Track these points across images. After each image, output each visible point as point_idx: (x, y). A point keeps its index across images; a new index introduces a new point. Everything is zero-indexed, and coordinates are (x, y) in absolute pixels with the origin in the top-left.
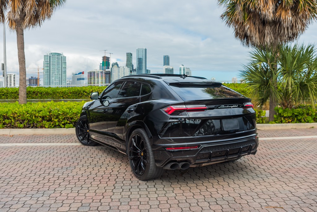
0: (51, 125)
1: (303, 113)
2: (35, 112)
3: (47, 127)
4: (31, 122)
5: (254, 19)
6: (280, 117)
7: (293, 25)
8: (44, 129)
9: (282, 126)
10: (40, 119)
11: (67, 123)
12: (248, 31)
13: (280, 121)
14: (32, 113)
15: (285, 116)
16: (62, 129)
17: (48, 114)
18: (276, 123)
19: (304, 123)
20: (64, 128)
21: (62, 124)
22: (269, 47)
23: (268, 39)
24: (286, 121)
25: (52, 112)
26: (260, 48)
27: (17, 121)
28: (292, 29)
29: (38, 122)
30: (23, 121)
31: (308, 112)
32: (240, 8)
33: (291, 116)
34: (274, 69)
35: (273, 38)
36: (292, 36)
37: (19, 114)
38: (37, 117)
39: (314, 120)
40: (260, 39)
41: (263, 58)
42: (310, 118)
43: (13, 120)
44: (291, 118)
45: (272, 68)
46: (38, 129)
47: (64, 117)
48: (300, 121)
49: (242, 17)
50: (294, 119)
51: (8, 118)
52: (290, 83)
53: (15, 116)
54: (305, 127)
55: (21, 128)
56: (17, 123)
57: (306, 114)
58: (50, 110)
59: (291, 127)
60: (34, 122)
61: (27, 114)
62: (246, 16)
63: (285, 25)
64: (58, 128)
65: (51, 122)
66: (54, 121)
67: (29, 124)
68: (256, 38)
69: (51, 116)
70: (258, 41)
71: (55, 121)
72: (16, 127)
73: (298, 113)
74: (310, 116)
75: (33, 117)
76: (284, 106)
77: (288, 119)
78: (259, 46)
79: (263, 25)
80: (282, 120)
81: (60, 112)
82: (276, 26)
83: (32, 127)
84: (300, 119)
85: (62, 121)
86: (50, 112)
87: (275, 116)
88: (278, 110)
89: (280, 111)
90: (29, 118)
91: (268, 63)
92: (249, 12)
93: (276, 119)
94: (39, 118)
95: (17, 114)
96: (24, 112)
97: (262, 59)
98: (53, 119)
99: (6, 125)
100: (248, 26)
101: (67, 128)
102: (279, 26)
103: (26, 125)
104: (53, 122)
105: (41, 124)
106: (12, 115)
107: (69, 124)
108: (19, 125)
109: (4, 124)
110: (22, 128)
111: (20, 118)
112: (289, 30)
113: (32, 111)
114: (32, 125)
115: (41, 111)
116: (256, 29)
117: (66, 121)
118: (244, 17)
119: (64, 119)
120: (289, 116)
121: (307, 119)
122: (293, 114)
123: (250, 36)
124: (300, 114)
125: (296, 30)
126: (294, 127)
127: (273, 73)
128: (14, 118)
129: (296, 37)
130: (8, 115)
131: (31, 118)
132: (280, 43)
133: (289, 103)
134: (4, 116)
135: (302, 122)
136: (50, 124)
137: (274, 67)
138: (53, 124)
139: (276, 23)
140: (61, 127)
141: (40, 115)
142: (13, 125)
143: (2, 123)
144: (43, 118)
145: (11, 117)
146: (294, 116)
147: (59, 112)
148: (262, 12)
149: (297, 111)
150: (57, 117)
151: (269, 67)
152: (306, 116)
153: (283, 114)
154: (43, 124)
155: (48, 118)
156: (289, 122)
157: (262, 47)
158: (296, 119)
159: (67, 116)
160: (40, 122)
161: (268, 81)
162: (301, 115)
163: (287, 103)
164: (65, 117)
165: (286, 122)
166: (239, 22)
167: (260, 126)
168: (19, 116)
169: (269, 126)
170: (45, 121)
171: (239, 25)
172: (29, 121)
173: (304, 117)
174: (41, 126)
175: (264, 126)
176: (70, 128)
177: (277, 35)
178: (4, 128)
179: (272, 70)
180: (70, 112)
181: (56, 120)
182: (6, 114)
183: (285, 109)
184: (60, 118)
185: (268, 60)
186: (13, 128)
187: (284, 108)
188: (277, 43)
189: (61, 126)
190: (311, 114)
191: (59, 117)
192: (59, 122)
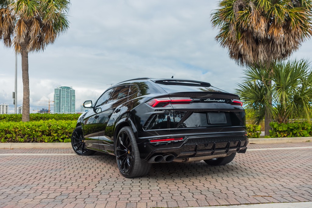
0: (50, 140)
1: (298, 127)
2: (35, 127)
3: (46, 141)
4: (31, 137)
5: (247, 38)
6: (276, 132)
7: (285, 43)
8: (43, 143)
9: (277, 140)
10: (40, 134)
11: (65, 138)
12: (242, 49)
13: (276, 136)
14: (32, 128)
15: (280, 130)
16: (61, 143)
17: (47, 129)
18: (272, 137)
19: (299, 137)
20: (62, 142)
21: (61, 138)
22: (263, 65)
23: (261, 57)
24: (282, 135)
25: (51, 126)
26: (254, 67)
27: (18, 135)
28: (285, 46)
29: (38, 136)
30: (24, 135)
31: (303, 126)
32: (233, 28)
33: (286, 131)
34: (268, 86)
35: (266, 56)
36: (285, 53)
37: (19, 129)
38: (37, 132)
39: (310, 134)
40: (254, 57)
41: (257, 75)
42: (305, 132)
43: (14, 134)
44: (287, 132)
45: (266, 84)
46: (38, 143)
47: (62, 132)
48: (295, 135)
49: (236, 36)
50: (290, 134)
51: (10, 133)
52: (284, 98)
53: (16, 131)
54: (301, 141)
55: (21, 142)
56: (18, 137)
57: (301, 128)
58: (49, 125)
59: (287, 141)
60: (35, 137)
61: (28, 129)
62: (239, 35)
63: (278, 42)
64: (57, 142)
65: (50, 137)
66: (53, 136)
67: (29, 139)
68: (250, 56)
69: (50, 130)
70: (252, 59)
72: (17, 142)
73: (293, 127)
74: (306, 130)
75: (33, 131)
76: (279, 122)
77: (284, 134)
78: (254, 64)
79: (257, 44)
80: (277, 135)
82: (269, 44)
83: (32, 142)
84: (296, 133)
85: (61, 136)
86: (49, 127)
87: (270, 131)
88: (273, 126)
89: (276, 126)
90: (30, 133)
91: (263, 80)
92: (243, 31)
93: (272, 134)
94: (39, 132)
95: (18, 128)
96: (25, 126)
97: (257, 77)
98: (52, 134)
99: (7, 140)
100: (242, 45)
101: (66, 142)
102: (272, 45)
103: (26, 139)
104: (52, 136)
105: (40, 139)
106: (13, 130)
107: (68, 138)
108: (19, 139)
109: (6, 138)
110: (23, 142)
111: (21, 132)
112: (282, 47)
113: (32, 126)
114: (32, 140)
115: (41, 125)
116: (249, 48)
117: (65, 136)
118: (238, 36)
119: (63, 134)
120: (284, 130)
121: (302, 133)
122: (288, 128)
123: (244, 55)
124: (295, 128)
125: (289, 47)
126: (290, 141)
127: (267, 90)
128: (15, 132)
129: (290, 55)
130: (9, 129)
131: (31, 132)
132: (273, 61)
133: (284, 118)
134: (5, 131)
135: (298, 137)
137: (268, 84)
138: (52, 139)
139: (269, 42)
140: (60, 142)
141: (40, 130)
142: (14, 140)
143: (4, 138)
144: (43, 132)
145: (13, 131)
146: (289, 130)
147: (58, 127)
148: (254, 30)
149: (292, 126)
150: (56, 132)
151: (263, 85)
152: (302, 130)
153: (278, 128)
154: (43, 138)
155: (48, 132)
156: (284, 137)
157: (256, 66)
158: (291, 133)
159: (65, 131)
160: (40, 136)
161: (262, 97)
162: (297, 129)
163: (282, 118)
164: (63, 132)
165: (281, 137)
166: (233, 41)
167: (255, 140)
168: (20, 131)
169: (264, 140)
170: (45, 135)
171: (233, 44)
172: (29, 135)
173: (299, 131)
174: (41, 141)
175: (259, 140)
176: (68, 142)
177: (270, 53)
178: (5, 142)
179: (267, 86)
180: (68, 127)
181: (55, 135)
182: (8, 129)
183: (281, 124)
184: (59, 132)
185: (263, 77)
186: (14, 142)
187: (279, 123)
188: (270, 60)
189: (60, 140)
190: (307, 128)
191: (58, 131)
192: (58, 136)
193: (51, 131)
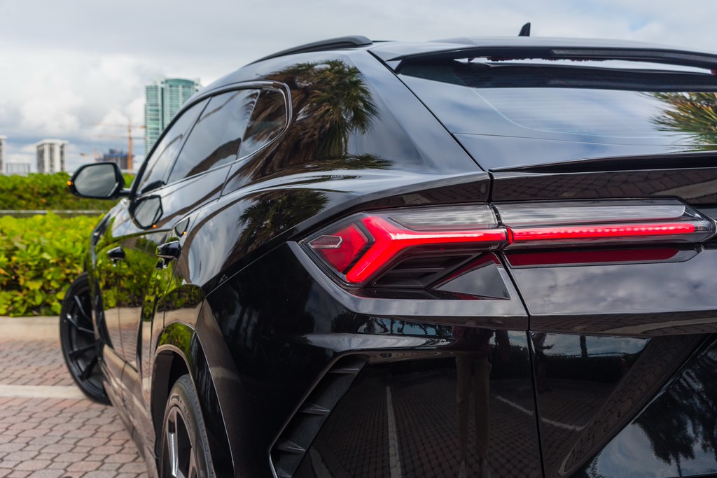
0: (17, 305)
25: (17, 253)
47: (63, 276)
58: (10, 247)
65: (15, 292)
66: (28, 289)
69: (16, 268)
71: (31, 288)
81: (49, 254)
85: (58, 290)
104: (25, 292)
136: (13, 302)
138: (24, 302)
147: (46, 256)
150: (38, 276)
155: (6, 276)
159: (74, 271)
164: (67, 275)
181: (35, 286)
184: (49, 277)
191: (46, 272)
192: (48, 292)
193: (19, 272)
